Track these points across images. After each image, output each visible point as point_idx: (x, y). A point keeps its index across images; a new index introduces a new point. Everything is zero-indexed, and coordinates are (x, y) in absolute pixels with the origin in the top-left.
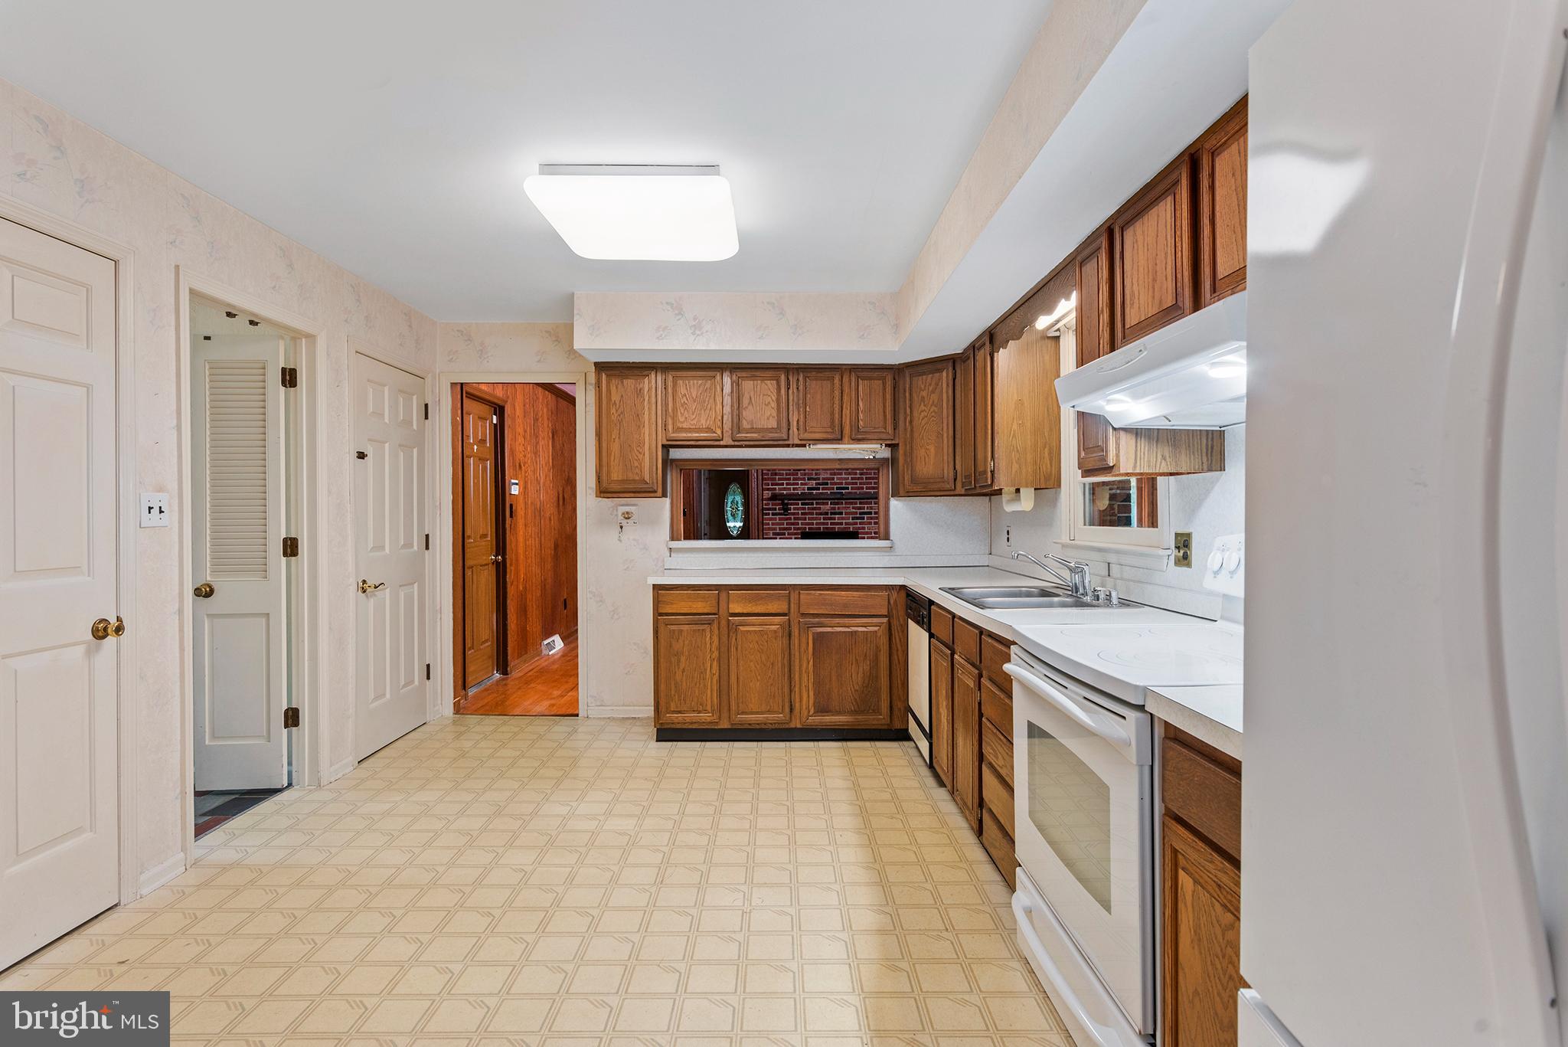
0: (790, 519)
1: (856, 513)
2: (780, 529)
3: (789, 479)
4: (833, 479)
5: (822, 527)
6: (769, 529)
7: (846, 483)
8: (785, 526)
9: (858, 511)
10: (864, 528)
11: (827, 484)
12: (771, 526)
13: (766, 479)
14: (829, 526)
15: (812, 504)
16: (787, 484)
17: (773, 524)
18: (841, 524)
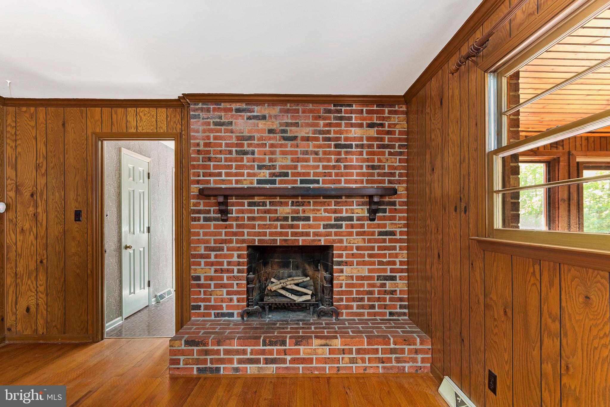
0: (231, 226)
1: (329, 219)
2: (216, 241)
3: (230, 167)
4: (296, 167)
5: (278, 238)
6: (199, 241)
7: (315, 174)
8: (223, 237)
9: (333, 215)
10: (341, 241)
11: (286, 175)
12: (201, 237)
13: (194, 167)
14: (290, 238)
15: (264, 204)
16: (227, 174)
17: (205, 234)
18: (308, 234)
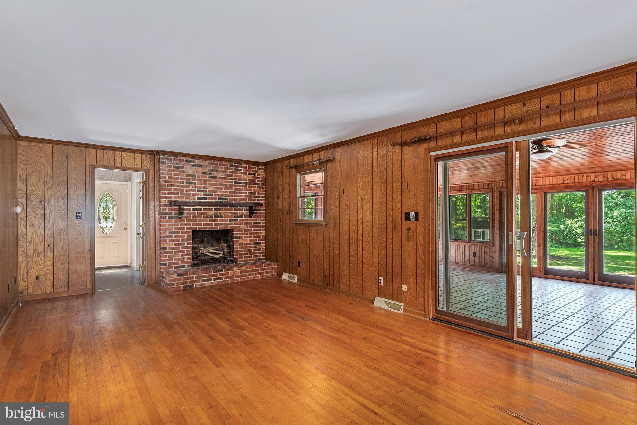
0: (183, 221)
1: (232, 217)
2: (175, 229)
3: (183, 190)
4: (216, 192)
5: (208, 226)
6: (166, 229)
7: (226, 195)
8: (179, 227)
9: (234, 215)
10: (237, 227)
11: (212, 195)
12: (167, 227)
13: (163, 189)
14: (213, 226)
15: (201, 210)
16: (181, 194)
17: (169, 225)
18: (222, 224)
